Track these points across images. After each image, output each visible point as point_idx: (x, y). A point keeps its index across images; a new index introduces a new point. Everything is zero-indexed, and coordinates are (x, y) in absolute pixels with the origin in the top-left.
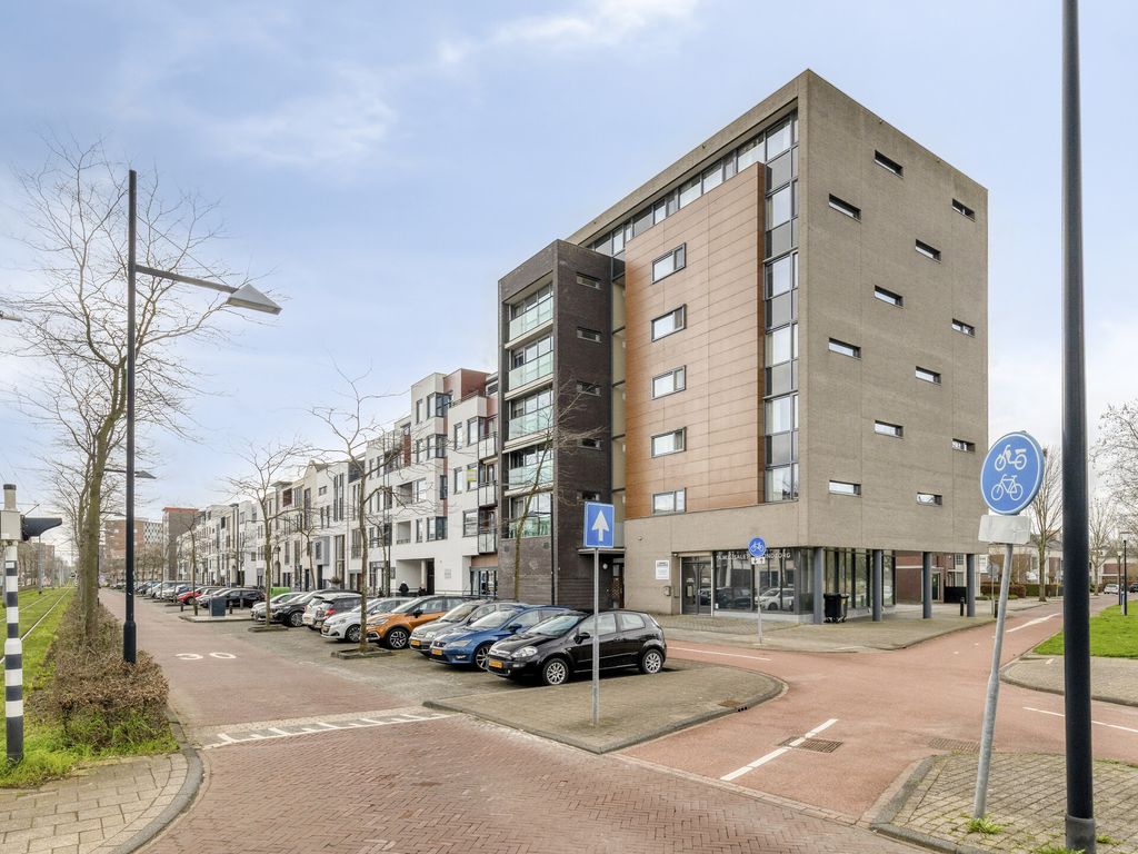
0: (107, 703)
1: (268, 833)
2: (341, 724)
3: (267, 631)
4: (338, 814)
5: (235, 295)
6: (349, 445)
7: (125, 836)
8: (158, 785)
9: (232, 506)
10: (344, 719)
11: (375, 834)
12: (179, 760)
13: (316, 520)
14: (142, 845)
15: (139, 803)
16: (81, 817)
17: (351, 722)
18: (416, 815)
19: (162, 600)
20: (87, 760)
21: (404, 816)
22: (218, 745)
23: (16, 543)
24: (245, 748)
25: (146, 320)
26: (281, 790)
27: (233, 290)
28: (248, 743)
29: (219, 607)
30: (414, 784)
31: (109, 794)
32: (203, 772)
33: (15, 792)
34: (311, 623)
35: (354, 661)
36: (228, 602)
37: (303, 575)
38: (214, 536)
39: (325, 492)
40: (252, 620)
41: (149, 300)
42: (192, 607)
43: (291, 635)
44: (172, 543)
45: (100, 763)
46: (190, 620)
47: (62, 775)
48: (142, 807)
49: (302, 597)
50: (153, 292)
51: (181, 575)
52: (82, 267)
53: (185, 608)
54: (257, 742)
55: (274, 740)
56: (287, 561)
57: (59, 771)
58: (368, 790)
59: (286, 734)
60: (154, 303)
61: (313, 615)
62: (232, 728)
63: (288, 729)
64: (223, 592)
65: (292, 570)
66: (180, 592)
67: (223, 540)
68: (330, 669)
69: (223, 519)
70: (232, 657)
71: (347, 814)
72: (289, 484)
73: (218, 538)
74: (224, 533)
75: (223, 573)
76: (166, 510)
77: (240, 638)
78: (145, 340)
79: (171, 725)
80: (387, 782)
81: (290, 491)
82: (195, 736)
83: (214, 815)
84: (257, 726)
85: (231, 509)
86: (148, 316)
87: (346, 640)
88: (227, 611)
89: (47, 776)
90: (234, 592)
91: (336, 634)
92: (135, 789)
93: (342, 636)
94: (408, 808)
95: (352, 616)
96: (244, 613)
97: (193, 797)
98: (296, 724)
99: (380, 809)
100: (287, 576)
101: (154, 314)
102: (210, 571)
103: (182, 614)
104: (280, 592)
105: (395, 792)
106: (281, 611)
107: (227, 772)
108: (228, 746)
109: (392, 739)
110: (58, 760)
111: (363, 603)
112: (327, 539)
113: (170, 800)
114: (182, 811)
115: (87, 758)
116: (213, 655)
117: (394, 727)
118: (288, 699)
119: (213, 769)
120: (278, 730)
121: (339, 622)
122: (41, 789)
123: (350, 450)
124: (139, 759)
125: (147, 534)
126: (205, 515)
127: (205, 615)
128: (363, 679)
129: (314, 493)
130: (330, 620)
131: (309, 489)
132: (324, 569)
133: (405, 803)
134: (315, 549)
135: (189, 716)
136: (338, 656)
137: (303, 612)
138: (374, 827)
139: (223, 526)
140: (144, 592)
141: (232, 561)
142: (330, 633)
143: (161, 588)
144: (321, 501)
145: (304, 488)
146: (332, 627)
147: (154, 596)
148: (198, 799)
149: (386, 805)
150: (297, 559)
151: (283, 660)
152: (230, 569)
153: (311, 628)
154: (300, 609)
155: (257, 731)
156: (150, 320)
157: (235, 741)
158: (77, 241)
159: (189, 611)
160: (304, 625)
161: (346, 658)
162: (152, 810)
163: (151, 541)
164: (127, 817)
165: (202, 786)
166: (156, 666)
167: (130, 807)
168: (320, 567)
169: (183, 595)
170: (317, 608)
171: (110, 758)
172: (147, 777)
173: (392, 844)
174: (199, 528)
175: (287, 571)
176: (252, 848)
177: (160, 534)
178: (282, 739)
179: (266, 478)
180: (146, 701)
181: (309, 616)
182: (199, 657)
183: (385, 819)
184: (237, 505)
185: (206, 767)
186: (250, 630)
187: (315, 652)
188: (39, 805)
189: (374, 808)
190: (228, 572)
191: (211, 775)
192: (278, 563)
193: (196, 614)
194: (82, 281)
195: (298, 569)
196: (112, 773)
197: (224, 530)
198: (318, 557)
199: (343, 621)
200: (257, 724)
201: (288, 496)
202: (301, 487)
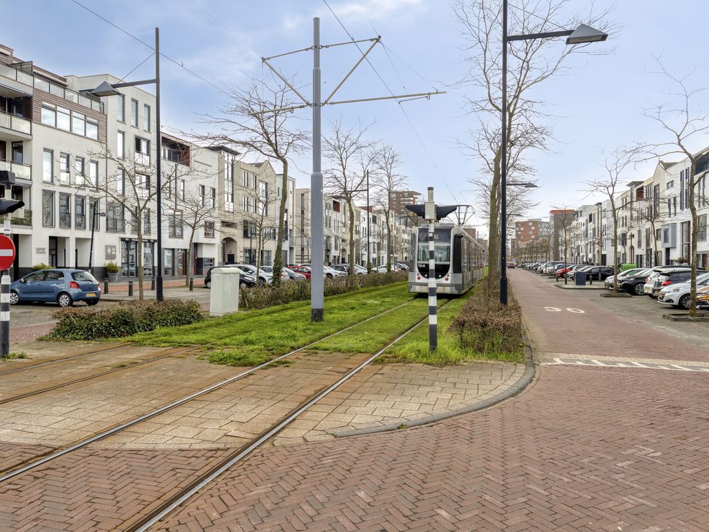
0: (484, 325)
1: (562, 421)
3: (614, 297)
4: (620, 423)
6: (678, 136)
7: (474, 402)
8: (504, 379)
9: (597, 205)
10: (656, 363)
11: (645, 443)
12: (521, 368)
13: (663, 208)
14: (482, 409)
15: (489, 386)
16: (457, 386)
17: (661, 365)
18: (691, 440)
19: (546, 274)
21: (680, 438)
22: (551, 364)
23: (433, 221)
24: (569, 368)
25: (523, 76)
26: (582, 398)
27: (569, 33)
28: (571, 365)
29: (581, 279)
30: (700, 418)
31: (475, 378)
32: (534, 377)
33: (431, 367)
34: (650, 292)
35: (682, 323)
36: (588, 276)
37: (653, 256)
38: (583, 228)
39: (672, 186)
40: (605, 289)
41: (524, 61)
42: (564, 279)
43: (633, 301)
44: (557, 236)
45: (475, 361)
46: (560, 287)
47: (455, 363)
48: (490, 388)
49: (645, 271)
50: (527, 54)
51: (562, 258)
52: (485, 51)
53: (559, 279)
54: (578, 366)
55: (590, 366)
56: (639, 245)
57: (454, 360)
58: (652, 413)
59: (601, 364)
60: (528, 62)
61: (652, 286)
62: (565, 356)
63: (606, 362)
64: (587, 269)
65: (644, 253)
66: (558, 268)
67: (590, 232)
68: (659, 327)
69: (591, 216)
70: (582, 312)
71: (627, 424)
72: (642, 182)
73: (587, 230)
74: (591, 225)
75: (590, 256)
76: (552, 212)
77: (593, 300)
78: (522, 88)
79: (524, 348)
80: (673, 411)
81: (642, 188)
82: (538, 356)
83: (530, 403)
84: (584, 357)
85: (597, 207)
86: (524, 72)
87: (680, 306)
88: (588, 283)
89: (447, 362)
90: (594, 269)
91: (670, 301)
92: (490, 378)
93: (676, 302)
94: (686, 434)
95: (684, 287)
96: (596, 284)
97: (522, 389)
98: (614, 360)
99: (658, 428)
100: (640, 258)
101: (528, 69)
102: (581, 254)
103: (557, 283)
104: (628, 268)
105: (678, 419)
106: (627, 282)
107: (549, 380)
108: (557, 365)
109: (693, 382)
110: (454, 354)
111: (693, 278)
112: (674, 225)
113: (507, 388)
114: (512, 396)
115: (469, 357)
116: (569, 309)
117: (699, 374)
118: (614, 343)
119: (541, 376)
120: (597, 361)
121: (675, 291)
122: (444, 368)
123: (679, 141)
124: (498, 362)
125: (541, 230)
126: (575, 214)
127: (572, 284)
128: (686, 336)
129: (663, 187)
130: (664, 289)
131: (658, 185)
132: (671, 251)
133: (684, 429)
134: (665, 235)
135: (539, 344)
136: (668, 318)
137: (645, 283)
138: (648, 438)
139: (591, 220)
140: (536, 269)
141: (597, 247)
142: (664, 299)
143: (546, 266)
144: (665, 193)
145: (654, 185)
146: (666, 295)
147: (542, 272)
148: (524, 391)
149: (665, 427)
150: (648, 244)
151: (621, 317)
152: (596, 252)
153: (650, 295)
154: (642, 280)
155: (580, 360)
156: (525, 75)
157: (563, 363)
158: (483, 36)
159: (561, 282)
160: (646, 294)
161: (675, 320)
162: (495, 391)
163: (543, 234)
164: (480, 392)
165: (530, 385)
166: (520, 307)
167: (483, 387)
168: (668, 250)
169: (560, 271)
170: (656, 279)
171: (483, 359)
172: (499, 373)
173: (658, 454)
174: (574, 223)
175: (639, 254)
176: (548, 427)
177: (549, 230)
178: (597, 367)
179: (614, 177)
180: (505, 326)
181: (649, 287)
182: (558, 310)
183: (660, 436)
184: (601, 204)
185: (537, 375)
186: (601, 295)
187: (650, 314)
188: (439, 376)
189: (652, 426)
190: (594, 255)
191: (538, 379)
192: (632, 247)
193: (566, 283)
194: (485, 60)
195: (649, 251)
196: (481, 367)
197: (591, 223)
198: (666, 240)
199: (677, 290)
200: (584, 356)
201: (640, 193)
202: (652, 184)
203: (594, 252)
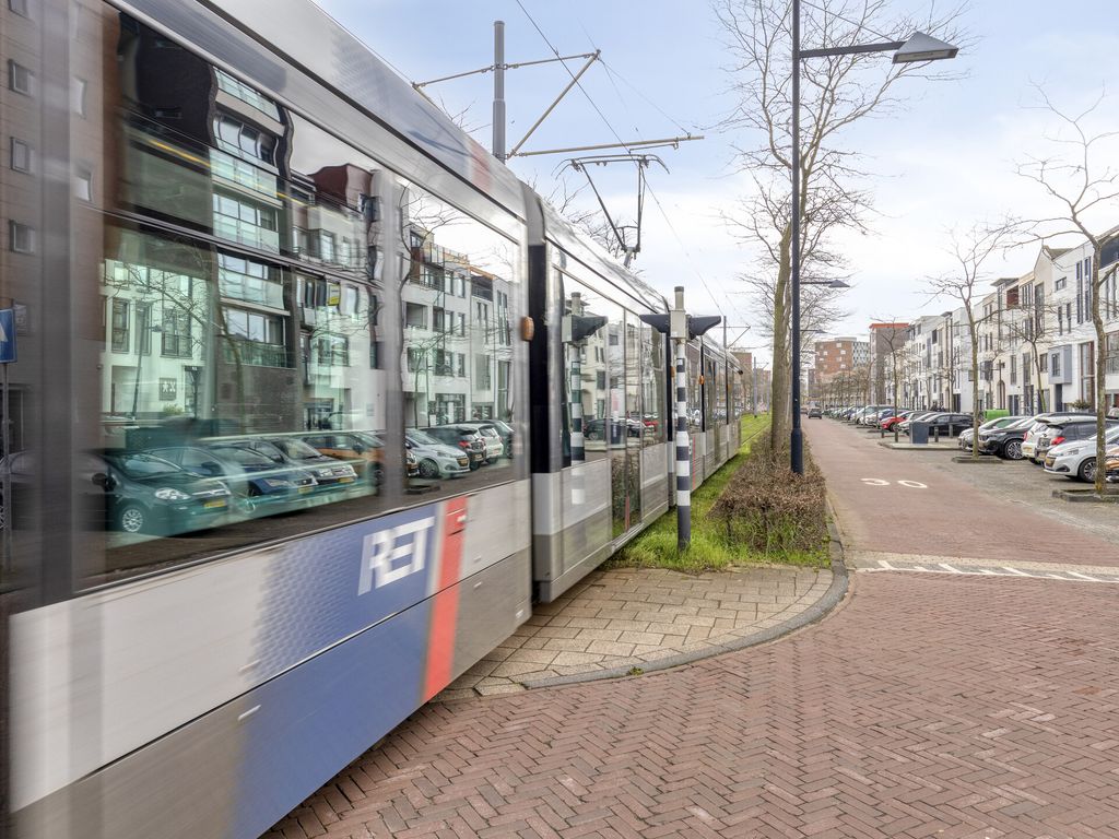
0: (765, 507)
1: (893, 664)
2: (1037, 572)
3: (974, 462)
4: (987, 666)
5: (903, 50)
6: (1073, 208)
7: (750, 631)
8: (797, 594)
9: (944, 315)
10: (1043, 569)
11: (1028, 700)
12: (826, 577)
13: (1050, 321)
14: (763, 642)
15: (775, 605)
16: (723, 606)
17: (1050, 573)
18: (1102, 694)
19: (865, 426)
20: (743, 559)
21: (1084, 691)
22: (873, 570)
23: (684, 341)
24: (902, 577)
25: (824, 112)
26: (924, 625)
27: (897, 45)
28: (906, 573)
29: (921, 433)
31: (751, 592)
32: (846, 591)
33: (680, 575)
34: (1032, 455)
35: (1084, 505)
36: (932, 429)
37: (1036, 397)
38: (923, 353)
39: (1064, 285)
40: (960, 449)
41: (826, 89)
42: (893, 434)
43: (1005, 469)
44: (881, 364)
45: (752, 564)
46: (888, 447)
47: (711, 568)
48: (776, 610)
49: (1023, 422)
50: (831, 78)
51: (889, 400)
52: (765, 74)
53: (886, 434)
54: (917, 573)
55: (938, 574)
56: (1013, 380)
57: (717, 564)
58: (1039, 651)
59: (955, 571)
60: (832, 91)
61: (1034, 445)
62: (896, 557)
63: (962, 568)
64: (930, 417)
65: (1021, 392)
66: (884, 417)
67: (934, 358)
68: (1047, 510)
69: (935, 332)
70: (923, 486)
71: (998, 669)
72: (1016, 280)
73: (929, 356)
74: (936, 348)
75: (935, 397)
76: (873, 326)
77: (940, 467)
78: (824, 132)
79: (831, 545)
80: (1073, 647)
81: (1016, 289)
82: (853, 558)
83: (841, 633)
84: (927, 559)
85: (944, 319)
86: (826, 106)
87: (1078, 478)
88: (931, 439)
89: (706, 567)
90: (942, 417)
91: (1063, 469)
92: (775, 592)
93: (1074, 471)
94: (1094, 684)
95: (1086, 447)
96: (945, 442)
97: (827, 611)
99: (1049, 674)
100: (1014, 400)
101: (833, 102)
102: (920, 394)
103: (882, 441)
104: (996, 416)
105: (1080, 661)
106: (994, 439)
107: (871, 596)
108: (885, 572)
109: (1103, 601)
110: (718, 554)
111: (1101, 433)
112: (1068, 348)
113: (803, 608)
114: (812, 622)
115: (742, 558)
116: (902, 482)
118: (975, 537)
119: (858, 590)
120: (948, 566)
121: (1071, 453)
122: (701, 577)
123: (1075, 214)
124: (789, 567)
125: (856, 355)
126: (910, 330)
127: (906, 442)
128: (1090, 526)
129: (1049, 288)
130: (1055, 450)
131: (1042, 284)
132: (1064, 388)
133: (1091, 677)
134: (1054, 363)
135: (855, 538)
136: (1062, 497)
137: (1023, 440)
138: (1032, 692)
139: (935, 340)
140: (849, 418)
141: (946, 383)
142: (1055, 467)
143: (864, 413)
144: (1053, 297)
145: (1034, 284)
146: (1058, 459)
147: (858, 422)
148: (831, 614)
149: (1059, 672)
150: (1027, 378)
151: (986, 495)
152: (944, 391)
153: (1032, 460)
154: (1019, 436)
156: (828, 111)
157: (893, 569)
158: (761, 50)
159: (889, 439)
160: (1025, 458)
161: (1073, 499)
162: (784, 614)
163: (859, 361)
164: (760, 615)
165: (839, 604)
166: (822, 479)
167: (765, 607)
168: (1059, 387)
169: (886, 420)
170: (1040, 434)
171: (764, 562)
172: (790, 585)
173: (1050, 717)
174: (909, 344)
175: (1013, 394)
176: (870, 673)
177: (868, 355)
178: (948, 575)
179: (971, 272)
180: (799, 509)
181: (1029, 446)
182: (884, 483)
183: (1053, 688)
184: (951, 314)
185: (851, 587)
186: (954, 460)
187: (1032, 489)
188: (693, 589)
189: (1039, 671)
190: (941, 396)
191: (854, 595)
192: (1001, 383)
193: (897, 440)
194: (765, 88)
195: (1029, 389)
196: (761, 575)
197: (936, 344)
198: (1055, 372)
199: (1075, 452)
201: (1013, 297)
202: (1031, 282)
203: (941, 390)
